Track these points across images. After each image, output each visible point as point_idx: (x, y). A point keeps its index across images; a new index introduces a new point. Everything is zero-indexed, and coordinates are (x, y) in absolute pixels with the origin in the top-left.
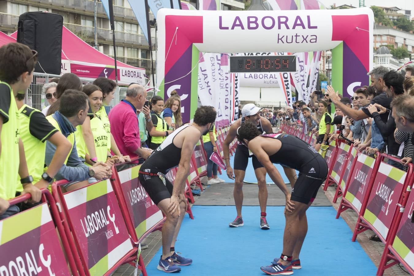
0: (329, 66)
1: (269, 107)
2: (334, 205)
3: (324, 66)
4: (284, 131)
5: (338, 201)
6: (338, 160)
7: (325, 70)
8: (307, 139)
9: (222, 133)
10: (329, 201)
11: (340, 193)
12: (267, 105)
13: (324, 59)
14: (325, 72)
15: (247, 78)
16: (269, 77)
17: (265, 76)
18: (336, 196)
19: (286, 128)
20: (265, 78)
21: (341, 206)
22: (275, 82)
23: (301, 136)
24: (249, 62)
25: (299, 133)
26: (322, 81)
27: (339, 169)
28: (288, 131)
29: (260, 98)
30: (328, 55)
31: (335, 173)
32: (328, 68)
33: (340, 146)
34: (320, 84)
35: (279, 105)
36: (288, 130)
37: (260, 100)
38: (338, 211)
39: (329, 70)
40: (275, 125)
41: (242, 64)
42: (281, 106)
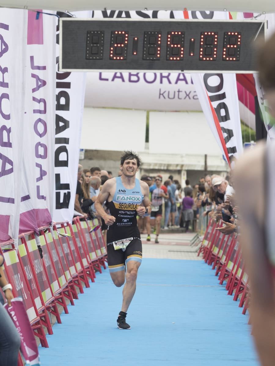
1: (171, 168)
4: (217, 246)
9: (30, 250)
12: (166, 163)
15: (107, 80)
16: (173, 78)
17: (162, 77)
20: (161, 82)
22: (191, 95)
24: (120, 39)
28: (231, 248)
29: (147, 140)
35: (203, 164)
36: (229, 244)
37: (147, 148)
40: (190, 227)
41: (98, 43)
42: (209, 169)
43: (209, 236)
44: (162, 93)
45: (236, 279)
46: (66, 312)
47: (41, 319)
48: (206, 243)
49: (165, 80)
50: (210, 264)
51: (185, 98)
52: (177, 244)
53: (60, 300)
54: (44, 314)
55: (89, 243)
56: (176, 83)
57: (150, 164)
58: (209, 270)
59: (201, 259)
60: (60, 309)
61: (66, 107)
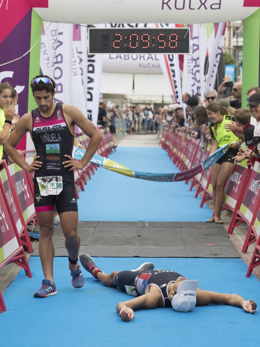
0: (237, 42)
1: (146, 102)
2: (243, 255)
3: (230, 40)
4: (168, 140)
5: (249, 250)
6: (249, 189)
7: (232, 47)
8: (204, 155)
10: (236, 250)
11: (252, 237)
12: (143, 100)
13: (229, 31)
14: (232, 51)
15: (113, 58)
17: (140, 57)
18: (247, 242)
19: (172, 135)
20: (140, 59)
21: (255, 258)
22: (155, 66)
23: (195, 149)
24: (118, 38)
25: (193, 145)
26: (228, 64)
27: (252, 202)
28: (175, 141)
29: (133, 88)
30: (236, 25)
31: (246, 208)
32: (235, 44)
33: (253, 166)
34: (224, 69)
35: (162, 100)
36: (174, 139)
37: (133, 92)
38: (249, 266)
39: (238, 48)
41: (107, 40)
42: (165, 102)
43: (164, 136)
44: (141, 64)
45: (178, 157)
46: (94, 174)
47: (81, 177)
48: (163, 139)
49: (142, 58)
50: (165, 149)
51: (152, 67)
52: (149, 140)
53: (91, 168)
54: (82, 175)
55: (105, 140)
56: (148, 59)
57: (135, 101)
58: (165, 153)
59: (160, 147)
60: (91, 172)
61: (92, 72)
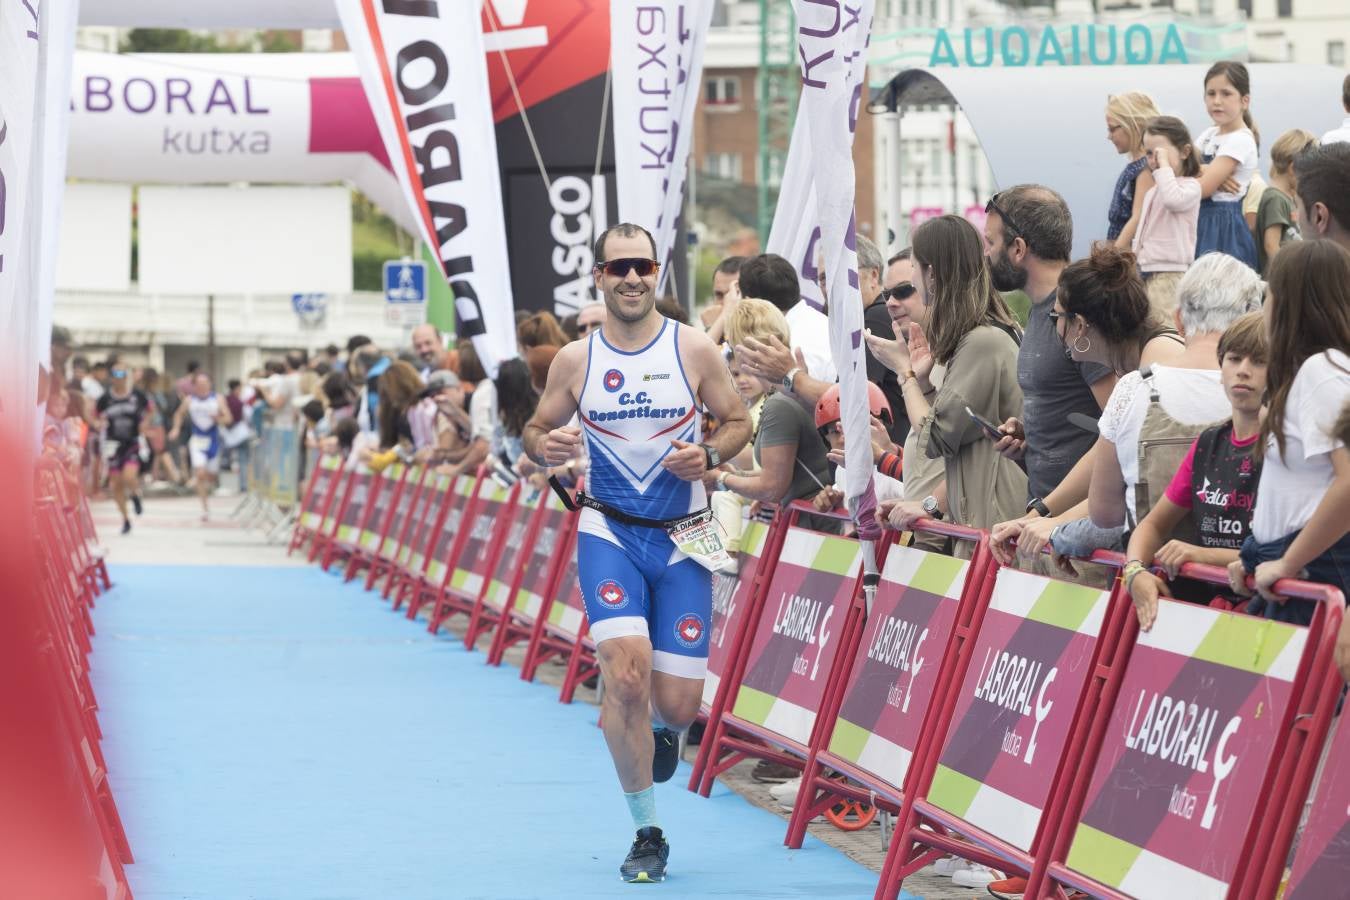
16: (200, 99)
17: (170, 97)
20: (169, 109)
22: (246, 143)
44: (171, 136)
49: (178, 104)
51: (231, 150)
56: (208, 110)
